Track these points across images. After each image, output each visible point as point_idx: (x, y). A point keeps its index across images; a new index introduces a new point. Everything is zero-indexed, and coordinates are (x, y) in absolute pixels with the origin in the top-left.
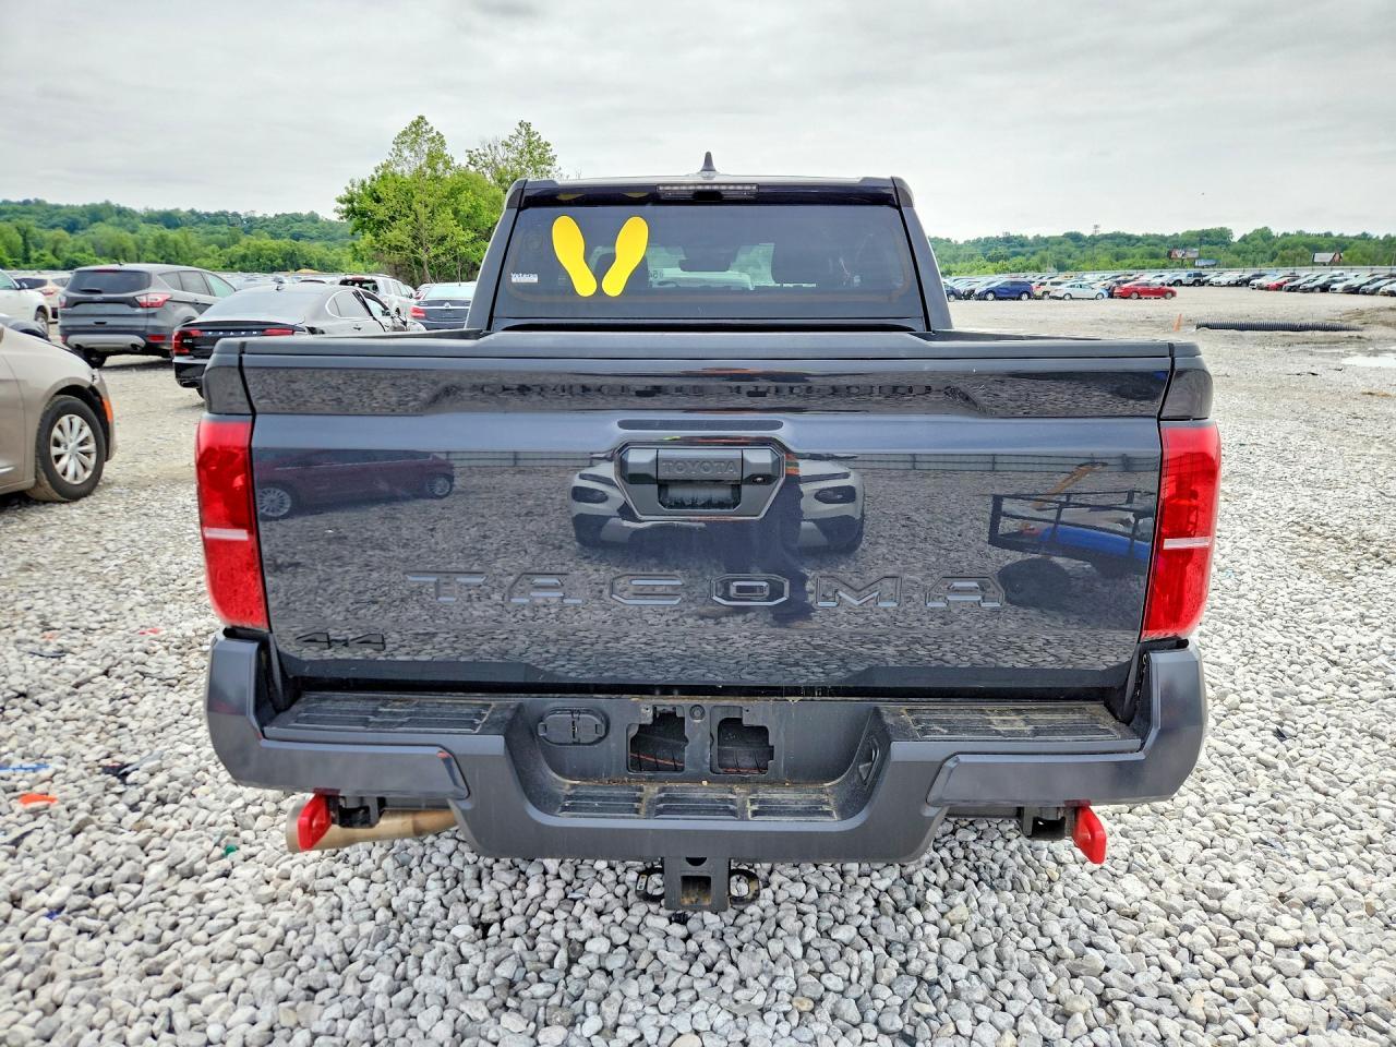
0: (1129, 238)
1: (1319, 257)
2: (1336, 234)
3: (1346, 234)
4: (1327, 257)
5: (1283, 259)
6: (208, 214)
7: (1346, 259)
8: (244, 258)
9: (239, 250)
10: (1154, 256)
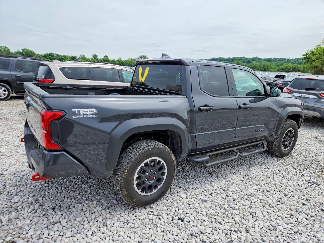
6: (278, 59)
8: (282, 69)
9: (282, 67)
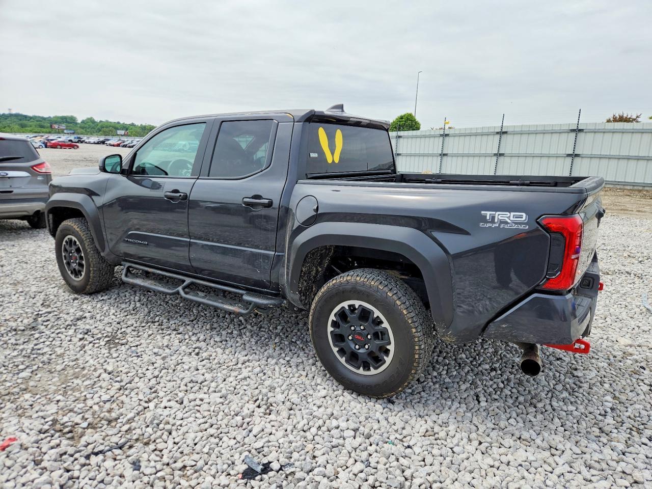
0: (26, 117)
1: (119, 132)
2: (122, 122)
3: (126, 123)
4: (122, 132)
5: (104, 132)
7: (129, 134)
10: (42, 127)
